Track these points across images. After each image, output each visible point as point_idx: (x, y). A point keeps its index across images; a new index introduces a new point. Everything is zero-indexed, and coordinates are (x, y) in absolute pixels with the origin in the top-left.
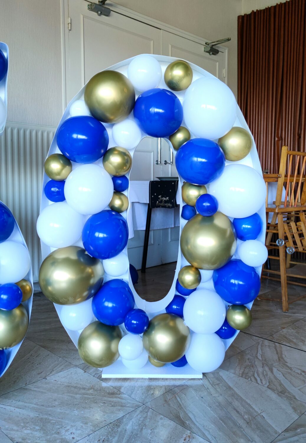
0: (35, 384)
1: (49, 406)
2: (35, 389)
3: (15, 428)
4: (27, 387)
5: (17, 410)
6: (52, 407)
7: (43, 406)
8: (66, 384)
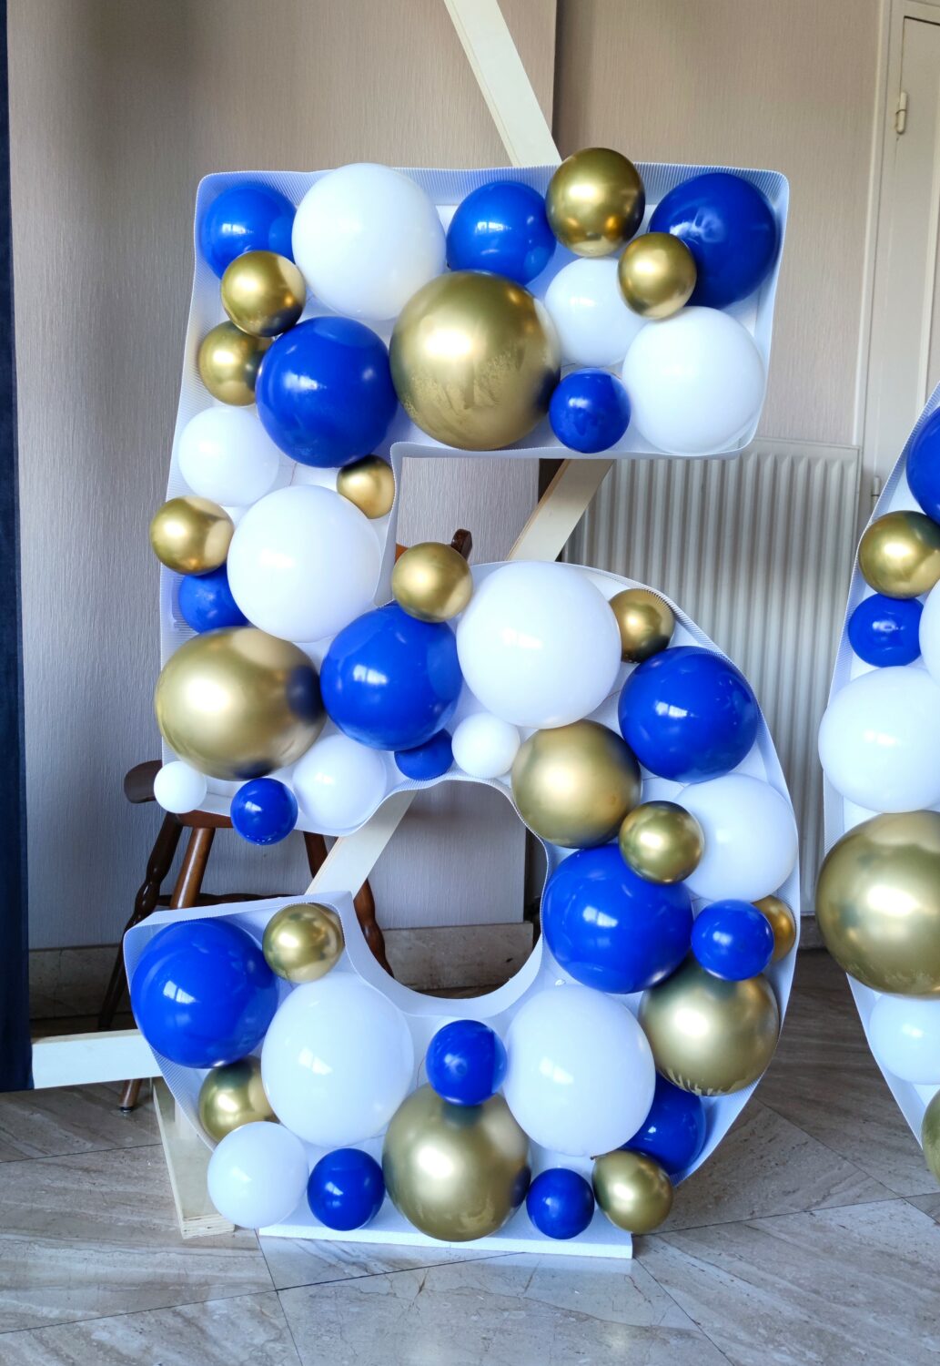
0: (781, 1221)
1: (835, 1299)
2: (783, 1236)
3: (742, 1335)
4: (758, 1223)
5: (738, 1282)
6: (846, 1304)
7: (816, 1292)
8: (881, 1247)
